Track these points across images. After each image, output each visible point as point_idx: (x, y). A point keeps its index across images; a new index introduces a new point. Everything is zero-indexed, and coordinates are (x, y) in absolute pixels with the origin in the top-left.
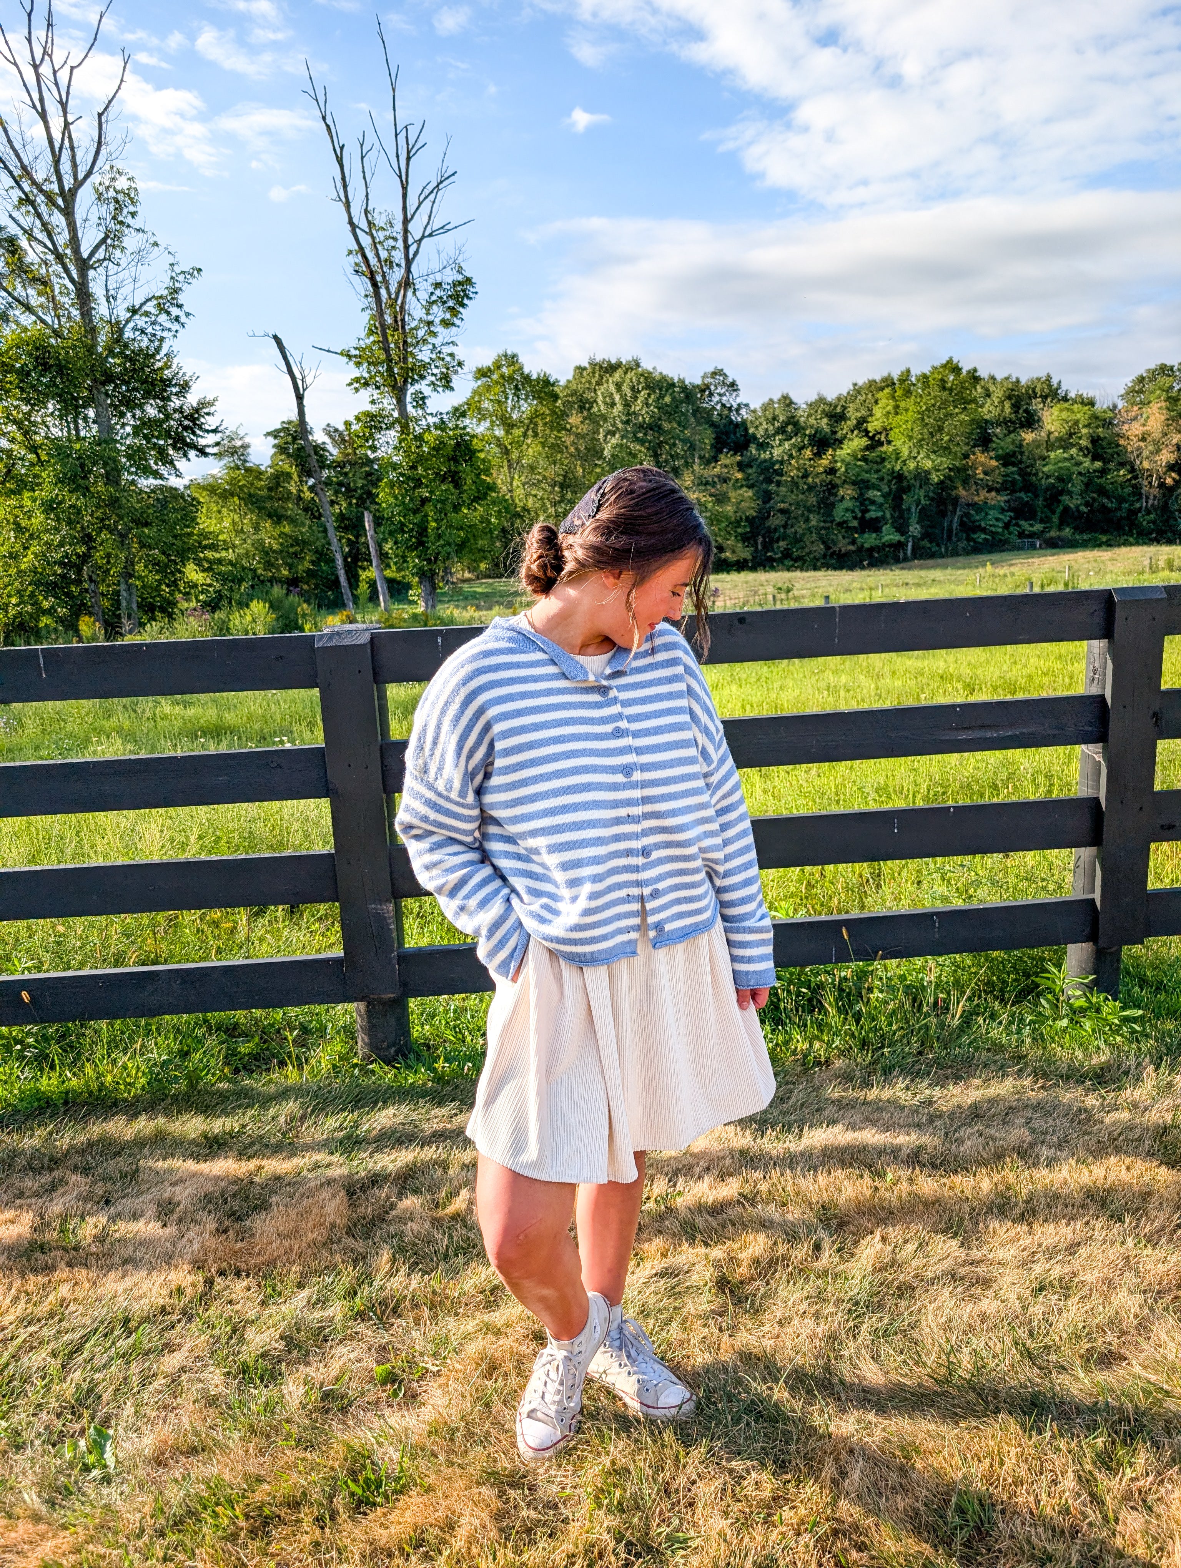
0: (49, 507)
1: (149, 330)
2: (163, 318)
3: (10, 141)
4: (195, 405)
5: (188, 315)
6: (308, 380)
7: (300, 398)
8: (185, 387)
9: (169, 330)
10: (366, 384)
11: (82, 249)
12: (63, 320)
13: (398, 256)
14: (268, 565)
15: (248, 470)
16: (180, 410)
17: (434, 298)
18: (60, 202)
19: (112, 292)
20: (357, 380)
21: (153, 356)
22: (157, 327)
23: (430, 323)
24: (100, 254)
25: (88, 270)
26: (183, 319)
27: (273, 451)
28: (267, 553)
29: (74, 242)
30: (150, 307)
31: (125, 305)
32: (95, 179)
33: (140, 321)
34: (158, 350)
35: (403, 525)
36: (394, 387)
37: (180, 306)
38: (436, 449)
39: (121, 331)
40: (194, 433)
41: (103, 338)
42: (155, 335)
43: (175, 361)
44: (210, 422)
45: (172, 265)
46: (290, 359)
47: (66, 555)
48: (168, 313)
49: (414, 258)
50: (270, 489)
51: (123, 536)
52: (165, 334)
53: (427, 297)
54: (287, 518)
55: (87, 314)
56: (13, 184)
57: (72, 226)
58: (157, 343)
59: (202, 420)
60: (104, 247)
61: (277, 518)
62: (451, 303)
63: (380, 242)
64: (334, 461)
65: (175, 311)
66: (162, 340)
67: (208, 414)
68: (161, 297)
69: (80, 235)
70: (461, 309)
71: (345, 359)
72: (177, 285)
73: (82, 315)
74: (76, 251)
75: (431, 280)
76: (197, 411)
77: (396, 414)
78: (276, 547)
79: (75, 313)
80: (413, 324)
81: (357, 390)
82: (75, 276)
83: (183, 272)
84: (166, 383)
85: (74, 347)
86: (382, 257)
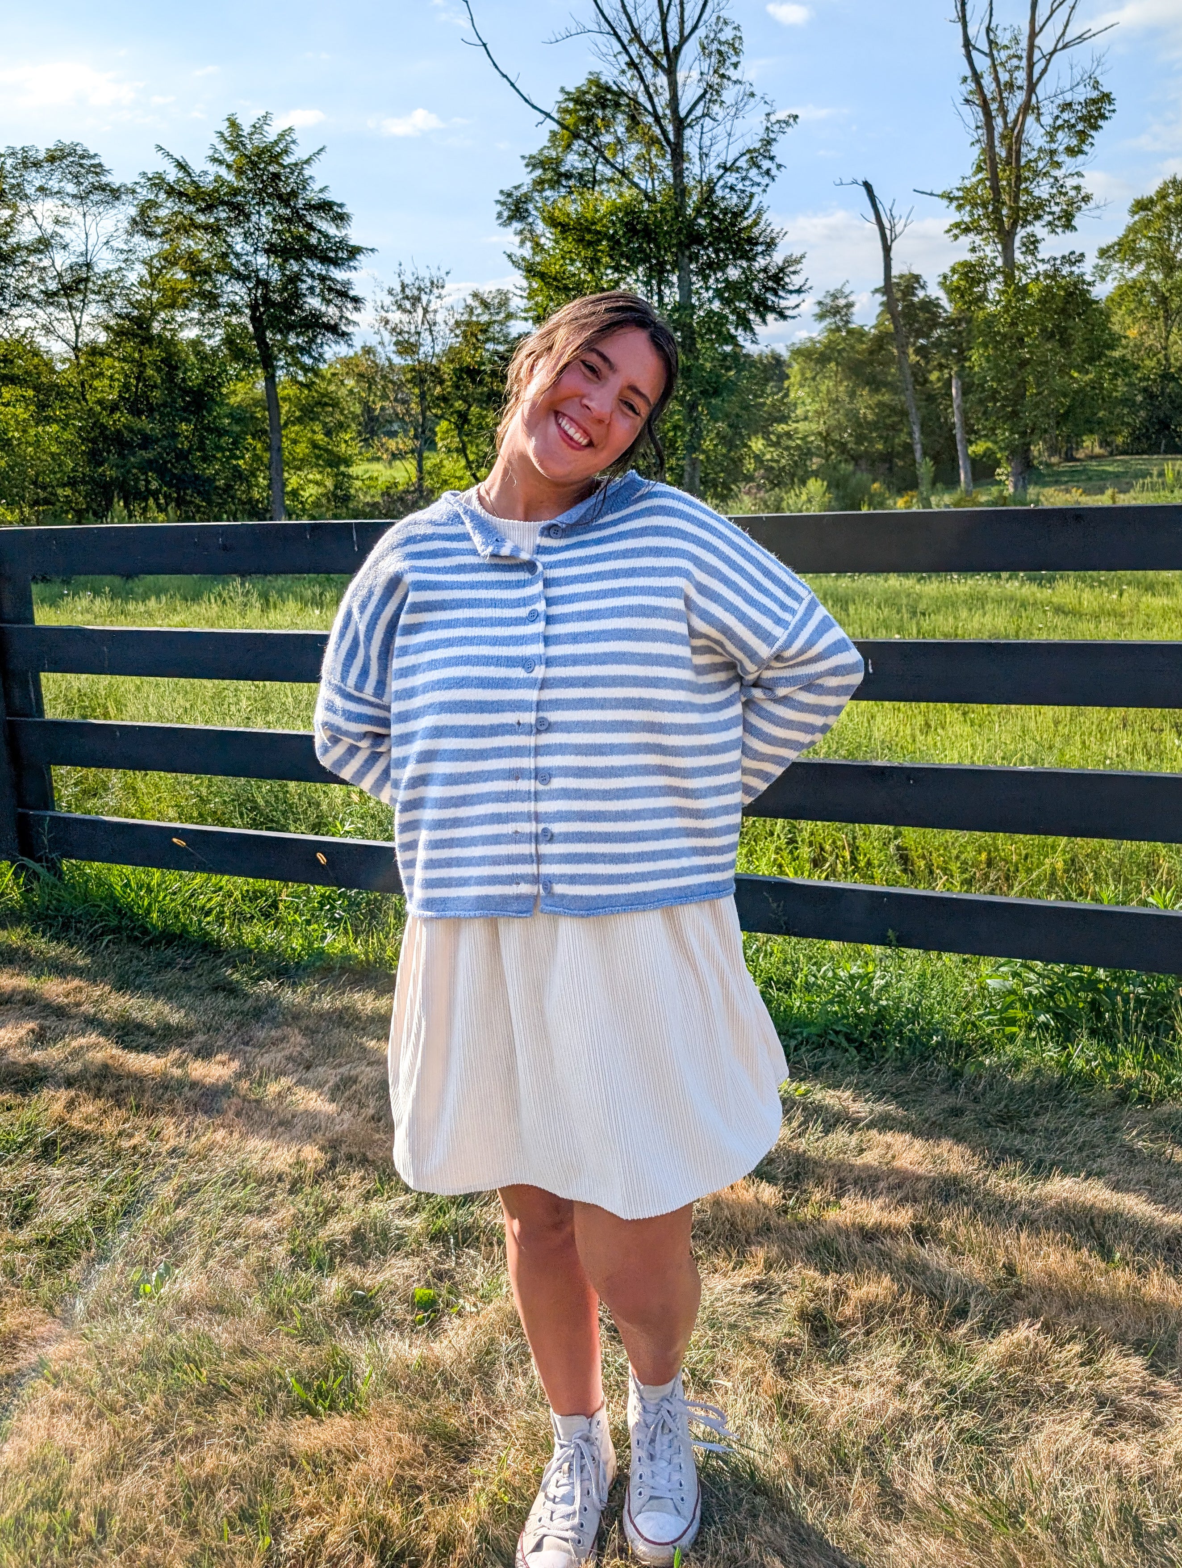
1: (740, 186)
2: (753, 172)
3: (624, 6)
4: (780, 264)
5: (779, 166)
6: (898, 229)
7: (887, 249)
8: (771, 245)
9: (759, 184)
10: (967, 230)
11: (681, 108)
12: (657, 183)
13: (1021, 77)
14: (860, 438)
15: (851, 332)
16: (765, 270)
17: (1060, 122)
18: (664, 62)
19: (705, 150)
20: (957, 225)
21: (742, 212)
22: (747, 183)
23: (1053, 152)
25: (684, 128)
26: (774, 172)
27: (879, 309)
28: (860, 425)
29: (674, 102)
30: (742, 163)
31: (716, 163)
33: (731, 178)
34: (746, 208)
35: (994, 392)
36: (999, 228)
37: (772, 158)
38: (1042, 301)
39: (712, 191)
40: (776, 294)
41: (694, 199)
42: (743, 191)
43: (764, 217)
44: (795, 281)
45: (768, 115)
46: (879, 206)
48: (759, 167)
49: (1039, 79)
50: (870, 353)
51: (693, 406)
52: (755, 189)
53: (1051, 121)
55: (678, 174)
57: (673, 85)
58: (746, 200)
59: (787, 280)
60: (702, 103)
61: (875, 384)
62: (1080, 127)
63: (1002, 64)
64: (948, 318)
65: (766, 164)
66: (752, 196)
67: (794, 273)
68: (755, 150)
69: (680, 93)
70: (1093, 133)
71: (945, 202)
72: (771, 135)
73: (675, 176)
74: (675, 109)
75: (1059, 101)
76: (781, 270)
77: (999, 262)
78: (870, 417)
79: (668, 173)
80: (1033, 155)
81: (956, 237)
82: (671, 137)
83: (778, 122)
84: (753, 242)
85: (662, 211)
86: (1002, 81)
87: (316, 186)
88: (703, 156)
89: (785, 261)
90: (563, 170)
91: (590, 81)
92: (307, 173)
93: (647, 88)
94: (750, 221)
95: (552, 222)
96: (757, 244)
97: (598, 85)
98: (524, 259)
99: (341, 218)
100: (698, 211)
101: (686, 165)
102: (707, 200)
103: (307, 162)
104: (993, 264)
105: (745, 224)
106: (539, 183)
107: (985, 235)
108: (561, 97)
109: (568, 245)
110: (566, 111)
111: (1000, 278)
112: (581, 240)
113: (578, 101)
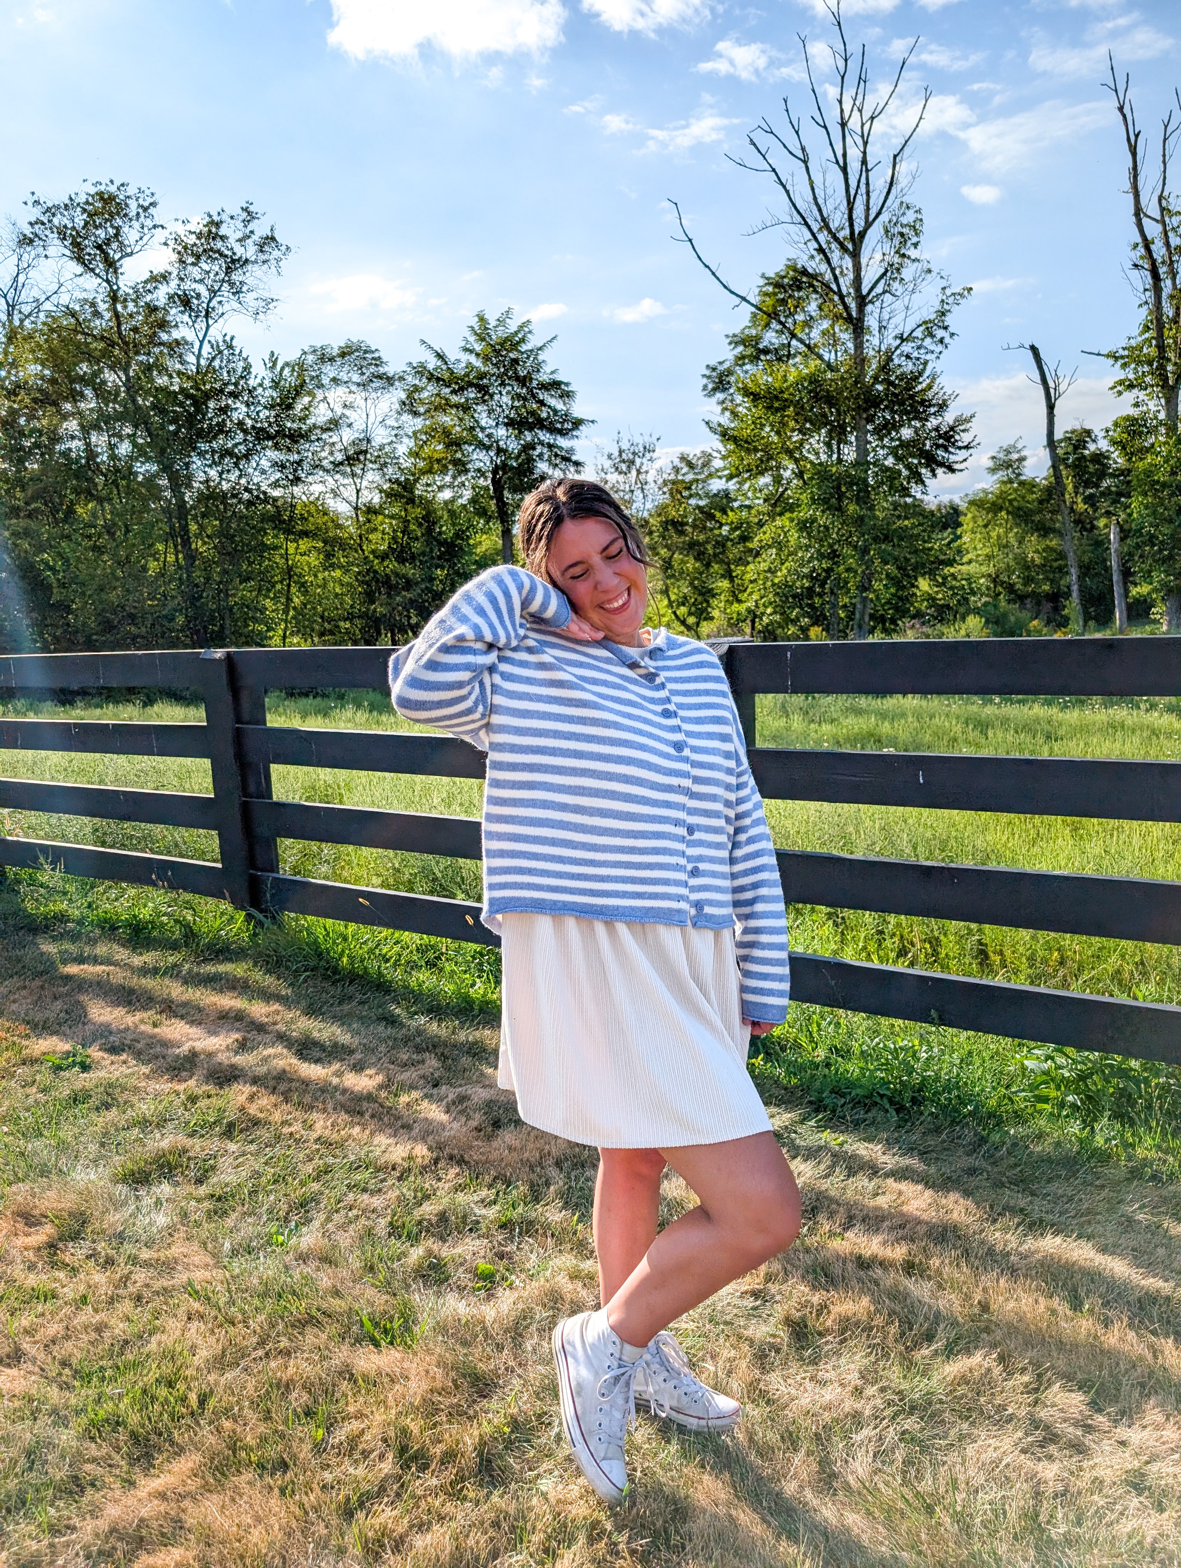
0: (804, 526)
1: (915, 354)
2: (928, 341)
3: (815, 198)
4: (952, 423)
5: (952, 335)
6: (1062, 388)
7: (1051, 407)
8: (943, 406)
9: (933, 352)
10: (1131, 386)
11: (863, 286)
12: (839, 354)
14: (1028, 580)
15: (1022, 483)
16: (937, 429)
18: (850, 246)
19: (884, 323)
20: (1121, 382)
21: (917, 378)
22: (923, 351)
24: (879, 289)
25: (866, 304)
26: (947, 340)
28: (1028, 568)
29: (857, 281)
30: (919, 333)
31: (894, 335)
32: (884, 217)
33: (908, 348)
34: (920, 374)
35: (1152, 537)
36: (1165, 385)
37: (946, 328)
39: (890, 359)
40: (946, 450)
41: (872, 368)
42: (918, 359)
43: (938, 381)
44: (964, 438)
45: (944, 289)
46: (1046, 369)
47: (814, 570)
48: (934, 336)
50: (1041, 502)
51: (865, 551)
52: (929, 357)
54: (1054, 531)
55: (859, 346)
56: (810, 237)
57: (857, 266)
58: (921, 367)
59: (957, 437)
60: (883, 281)
61: (1044, 530)
63: (1173, 230)
64: (1118, 469)
65: (940, 333)
66: (926, 362)
67: (964, 431)
68: (931, 321)
69: (863, 273)
71: (1111, 361)
72: (946, 307)
74: (858, 288)
76: (952, 428)
77: (1162, 416)
78: (1038, 561)
79: (850, 345)
81: (1120, 393)
82: (854, 313)
83: (954, 294)
84: (926, 404)
85: (842, 379)
86: (1173, 244)
87: (547, 369)
88: (883, 328)
89: (956, 420)
90: (761, 346)
91: (788, 266)
92: (541, 358)
93: (833, 270)
94: (924, 385)
95: (746, 392)
96: (930, 406)
97: (795, 270)
98: (720, 425)
99: (567, 395)
100: (876, 378)
101: (866, 337)
102: (884, 368)
103: (540, 349)
104: (1156, 418)
105: (919, 387)
106: (740, 359)
107: (1149, 390)
108: (762, 282)
109: (759, 411)
110: (766, 294)
111: (1163, 430)
112: (769, 408)
113: (777, 285)
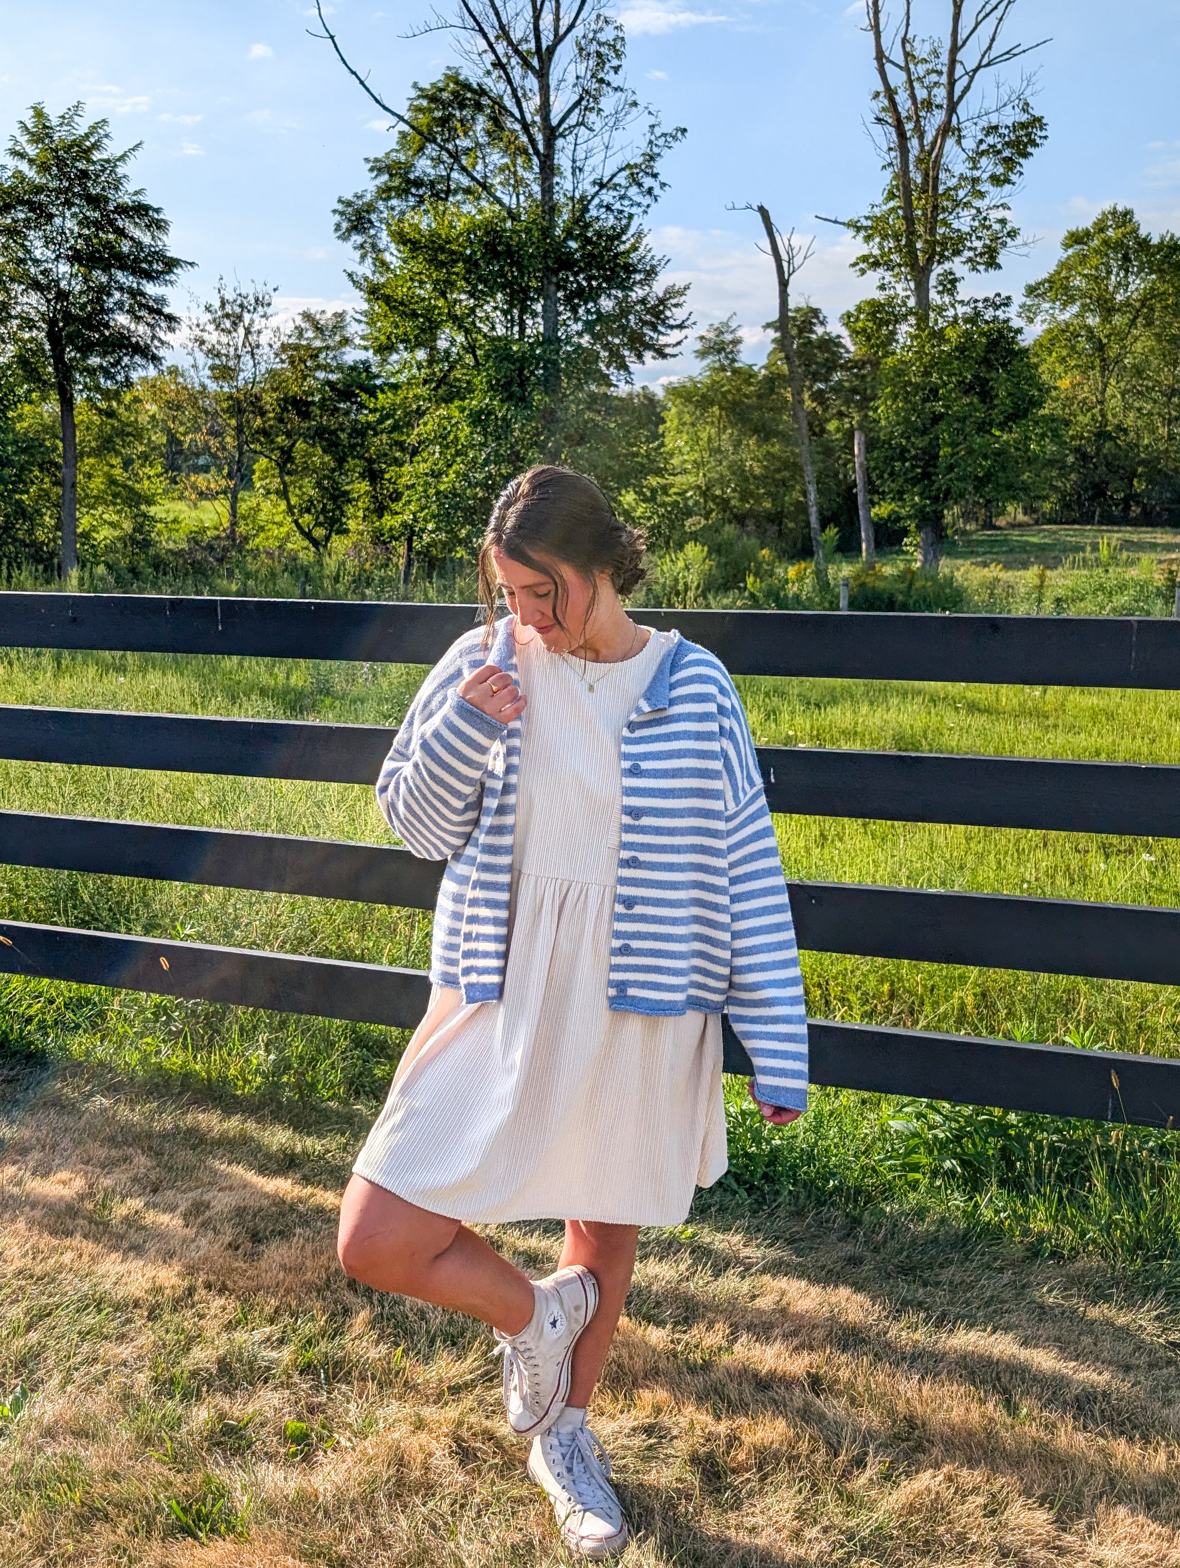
1: (617, 206)
2: (633, 190)
4: (661, 295)
5: (663, 185)
6: (797, 261)
7: (784, 284)
8: (651, 273)
9: (639, 205)
10: (876, 264)
11: (552, 116)
12: (522, 198)
13: (940, 95)
14: (746, 495)
15: (736, 371)
16: (643, 301)
17: (984, 147)
18: (536, 63)
19: (578, 164)
20: (864, 259)
21: (619, 236)
22: (626, 202)
23: (975, 181)
24: (572, 120)
25: (555, 138)
26: (657, 191)
27: (772, 347)
28: (746, 479)
29: (545, 107)
30: (621, 179)
31: (591, 179)
32: (578, 32)
33: (607, 196)
34: (624, 230)
35: (903, 450)
36: (913, 264)
37: (655, 176)
38: (961, 349)
39: (586, 209)
40: (655, 329)
41: (564, 217)
42: (621, 212)
43: (644, 242)
44: (678, 315)
45: (652, 127)
46: (776, 235)
48: (640, 185)
49: (961, 98)
50: (760, 396)
52: (634, 210)
53: (974, 146)
54: (778, 434)
55: (547, 190)
57: (545, 90)
58: (624, 222)
59: (668, 313)
60: (577, 111)
61: (765, 433)
62: (1007, 153)
63: (919, 79)
64: (850, 361)
65: (648, 182)
66: (631, 216)
67: (676, 305)
68: (636, 166)
69: (552, 98)
70: (1022, 161)
71: (852, 232)
72: (655, 150)
73: (544, 192)
74: (546, 116)
75: (983, 123)
76: (662, 301)
77: (912, 303)
78: (757, 471)
79: (536, 188)
80: (953, 182)
81: (863, 272)
82: (541, 147)
83: (664, 135)
84: (630, 269)
85: (528, 231)
86: (919, 99)
87: (129, 187)
88: (577, 170)
89: (666, 292)
90: (412, 176)
91: (448, 77)
92: (121, 171)
93: (514, 91)
94: (628, 245)
95: (401, 238)
96: (635, 271)
97: (457, 82)
98: (366, 279)
99: (158, 225)
100: (569, 232)
101: (556, 179)
102: (579, 220)
103: (120, 159)
104: (905, 304)
105: (622, 248)
106: (385, 192)
107: (896, 270)
108: (414, 93)
109: (417, 266)
110: (419, 109)
111: (912, 320)
112: (433, 261)
113: (433, 99)
